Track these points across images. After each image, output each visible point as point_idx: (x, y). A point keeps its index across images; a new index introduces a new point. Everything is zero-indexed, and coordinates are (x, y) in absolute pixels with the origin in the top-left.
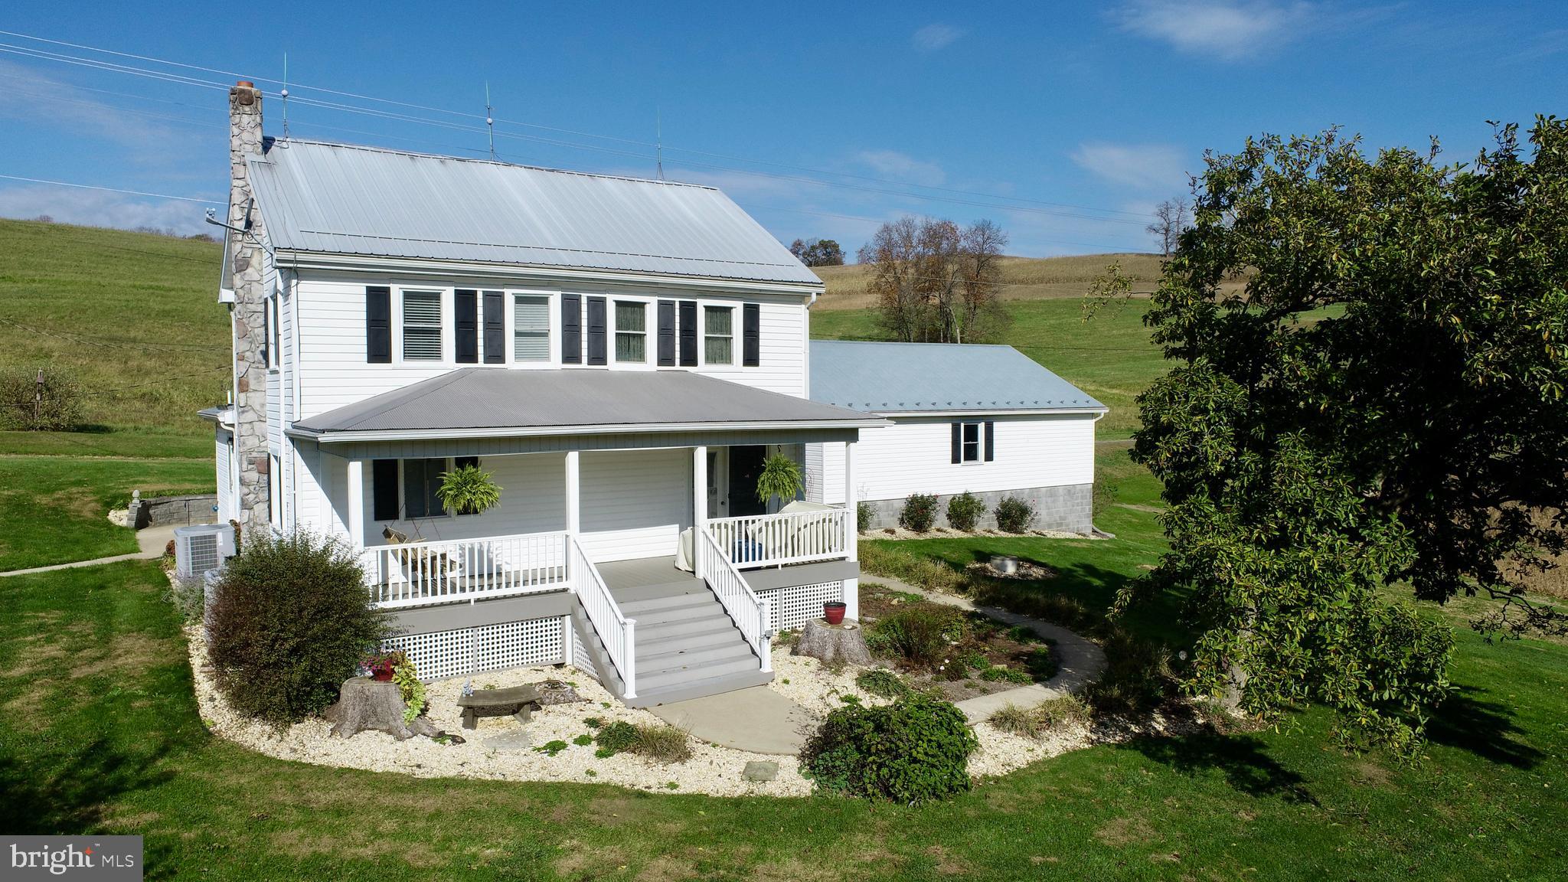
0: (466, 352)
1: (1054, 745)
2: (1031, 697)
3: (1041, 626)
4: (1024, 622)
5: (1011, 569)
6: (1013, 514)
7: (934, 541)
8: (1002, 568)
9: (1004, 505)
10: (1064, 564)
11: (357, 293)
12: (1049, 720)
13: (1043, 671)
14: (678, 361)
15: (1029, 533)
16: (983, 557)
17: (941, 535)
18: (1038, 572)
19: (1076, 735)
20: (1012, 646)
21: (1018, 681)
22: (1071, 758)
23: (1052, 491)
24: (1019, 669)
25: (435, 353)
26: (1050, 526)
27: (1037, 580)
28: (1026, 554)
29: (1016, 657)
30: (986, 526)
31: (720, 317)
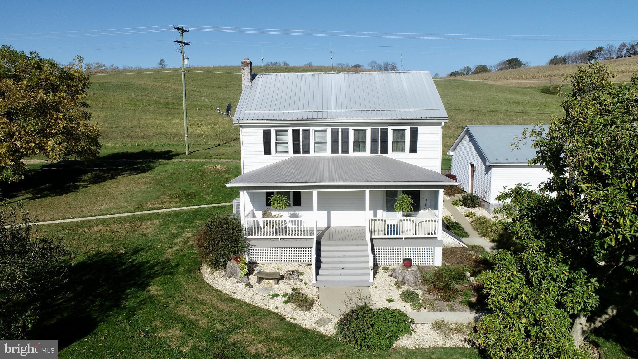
0: (296, 150)
11: (260, 132)
14: (379, 151)
25: (287, 151)
31: (399, 134)
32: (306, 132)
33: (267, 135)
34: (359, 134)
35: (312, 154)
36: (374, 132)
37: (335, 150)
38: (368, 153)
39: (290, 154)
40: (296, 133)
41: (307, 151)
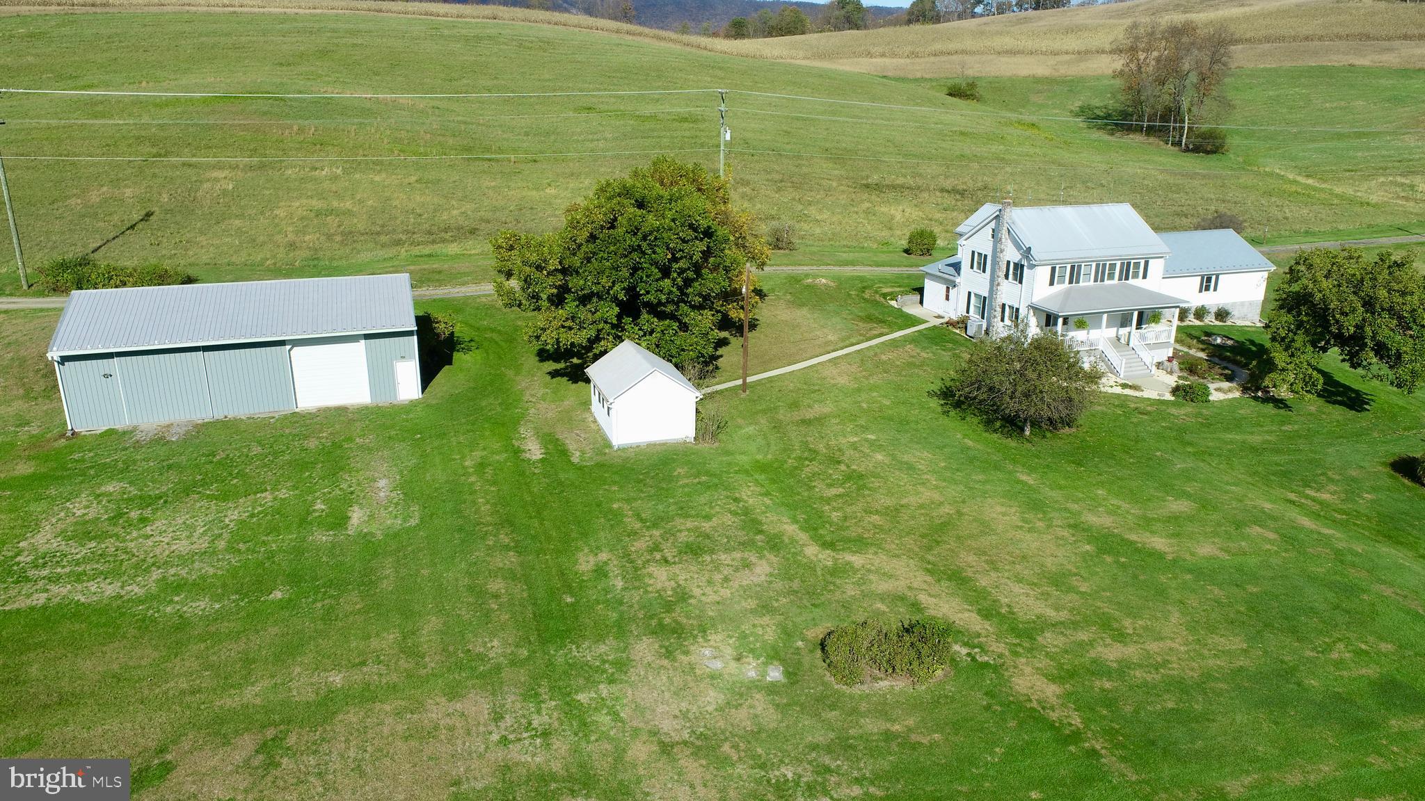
0: (1071, 282)
1: (1230, 396)
2: (1226, 385)
3: (1230, 365)
4: (1225, 364)
5: (1219, 341)
6: (1222, 314)
7: (1188, 326)
8: (1215, 340)
9: (1219, 310)
10: (1242, 339)
11: (1049, 268)
12: (1230, 390)
13: (1229, 379)
14: (1123, 279)
15: (1229, 323)
16: (1208, 334)
17: (1191, 323)
18: (1230, 343)
19: (1237, 394)
20: (1220, 371)
21: (1222, 381)
22: (1235, 399)
23: (1242, 304)
24: (1222, 377)
25: (1065, 283)
26: (1239, 318)
27: (1230, 346)
28: (1226, 334)
29: (1221, 374)
30: (1210, 320)
31: (1137, 265)
32: (1080, 267)
33: (1053, 269)
34: (1113, 267)
35: (1081, 284)
36: (1122, 264)
37: (1096, 280)
38: (1116, 281)
39: (1066, 285)
40: (1073, 267)
41: (1078, 282)
